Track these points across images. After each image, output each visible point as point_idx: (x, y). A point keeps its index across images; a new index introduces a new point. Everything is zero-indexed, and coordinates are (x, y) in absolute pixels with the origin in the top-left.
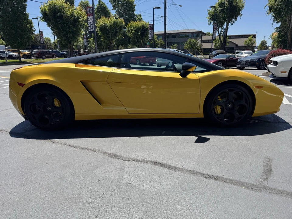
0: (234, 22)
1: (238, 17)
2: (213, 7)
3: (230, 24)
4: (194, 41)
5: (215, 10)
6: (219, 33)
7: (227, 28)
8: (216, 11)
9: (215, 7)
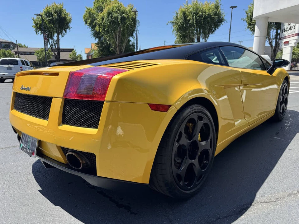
0: (64, 35)
1: (68, 30)
2: (39, 15)
3: (60, 36)
4: (9, 53)
5: (42, 20)
6: (50, 44)
7: (58, 40)
8: (44, 20)
9: (41, 16)
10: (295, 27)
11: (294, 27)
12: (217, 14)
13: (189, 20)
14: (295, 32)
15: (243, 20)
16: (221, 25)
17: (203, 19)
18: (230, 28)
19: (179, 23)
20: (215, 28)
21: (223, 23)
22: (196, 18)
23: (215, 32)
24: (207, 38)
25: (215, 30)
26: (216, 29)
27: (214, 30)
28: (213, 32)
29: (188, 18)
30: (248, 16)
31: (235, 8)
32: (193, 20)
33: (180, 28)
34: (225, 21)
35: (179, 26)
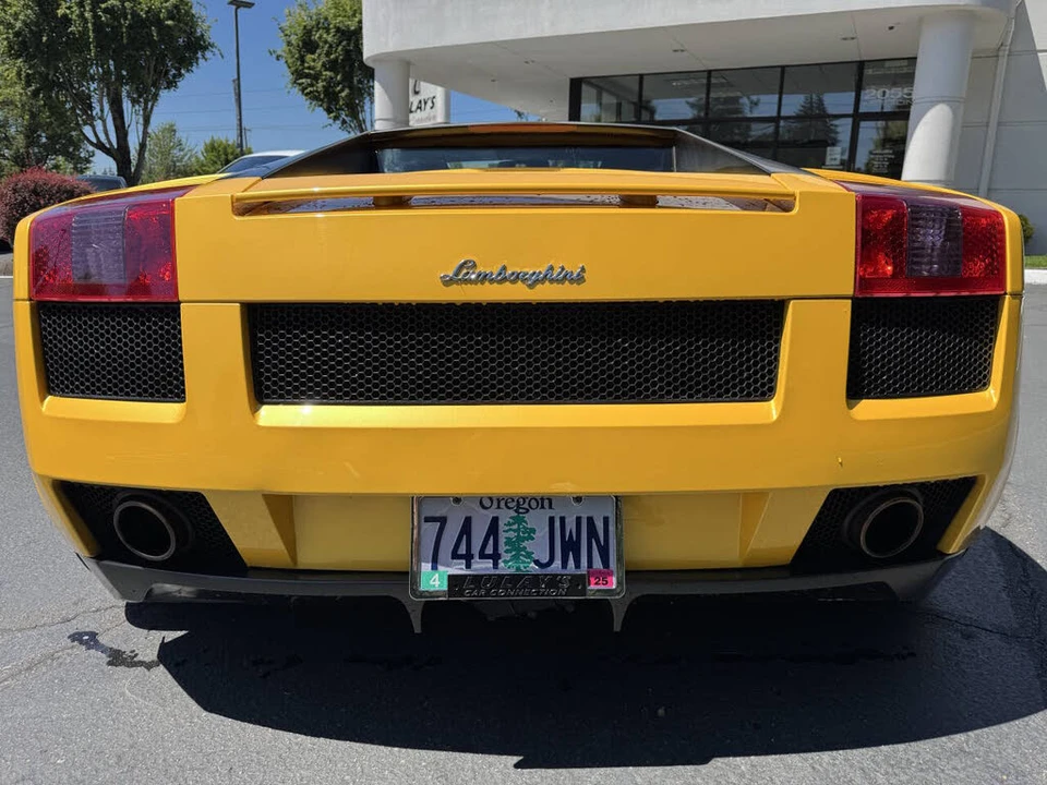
10: (433, 103)
11: (430, 104)
12: (182, 15)
13: (66, 20)
14: (434, 117)
15: (274, 56)
16: (201, 61)
17: (130, 27)
18: (236, 77)
19: (18, 25)
20: (179, 69)
21: (208, 54)
22: (96, 16)
23: (181, 83)
24: (150, 104)
25: (180, 75)
26: (183, 71)
27: (174, 76)
28: (171, 84)
29: (60, 12)
30: (289, 44)
31: (246, 9)
32: (86, 21)
33: (23, 43)
34: (214, 50)
35: (17, 34)
